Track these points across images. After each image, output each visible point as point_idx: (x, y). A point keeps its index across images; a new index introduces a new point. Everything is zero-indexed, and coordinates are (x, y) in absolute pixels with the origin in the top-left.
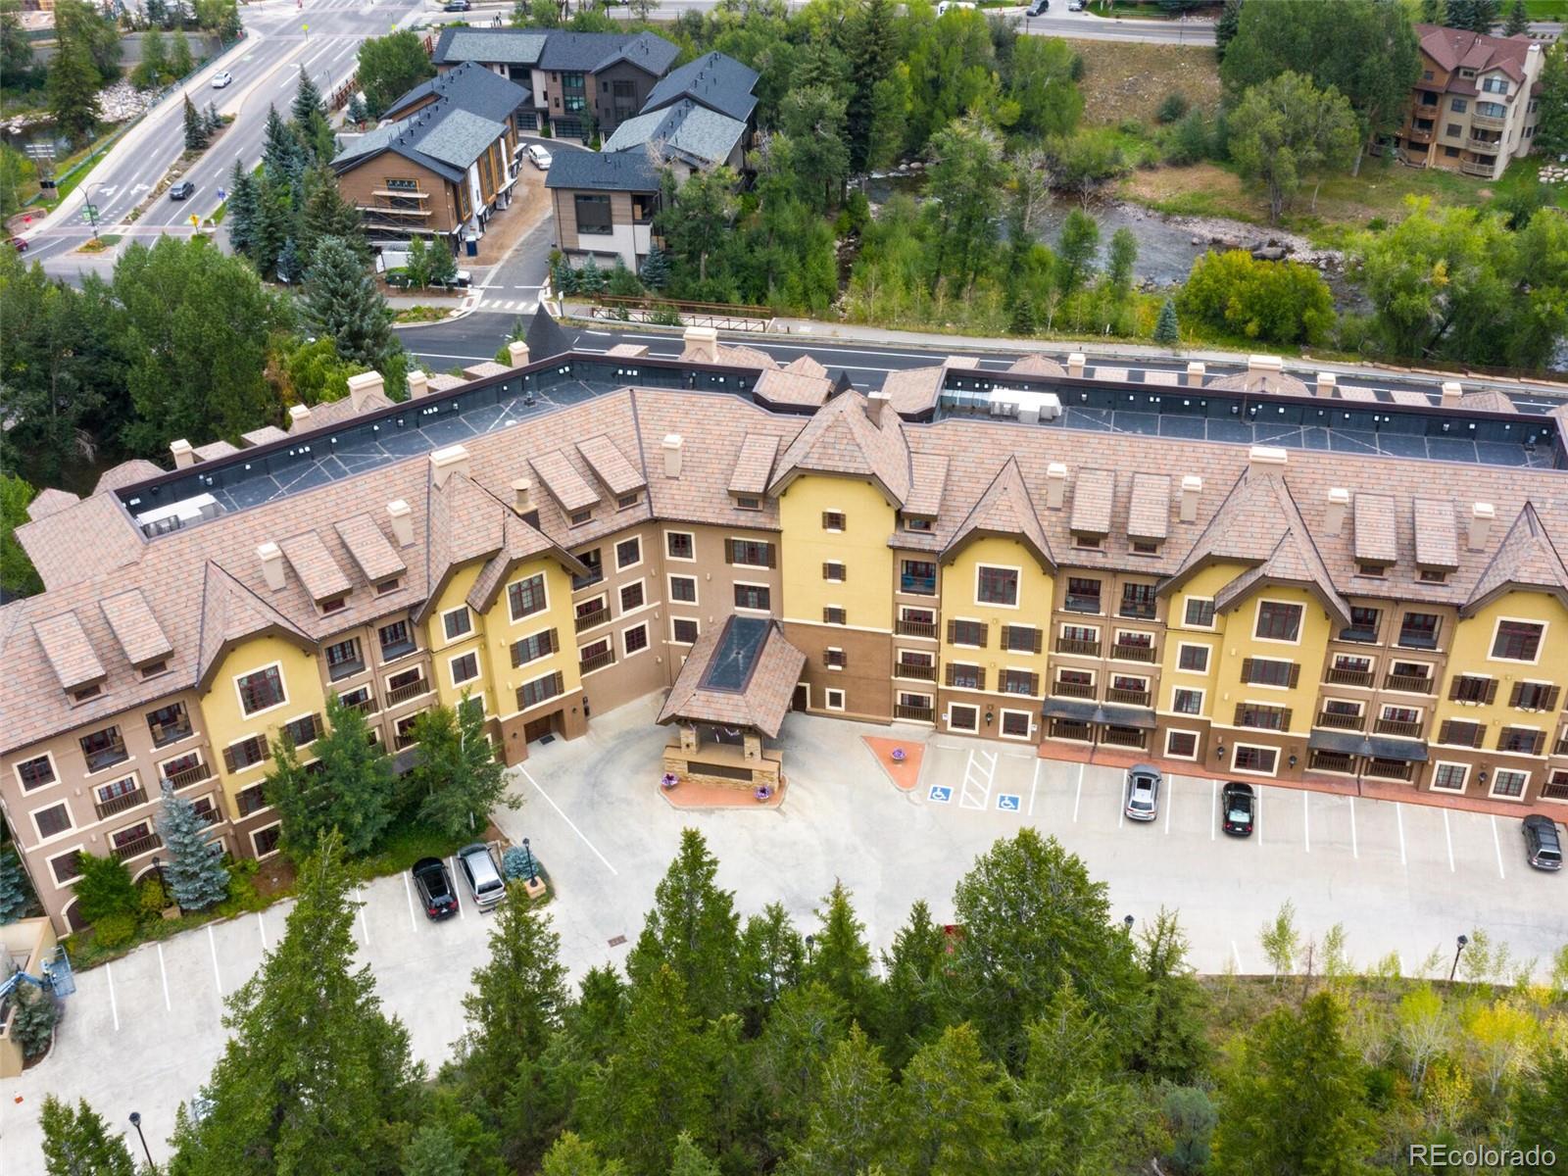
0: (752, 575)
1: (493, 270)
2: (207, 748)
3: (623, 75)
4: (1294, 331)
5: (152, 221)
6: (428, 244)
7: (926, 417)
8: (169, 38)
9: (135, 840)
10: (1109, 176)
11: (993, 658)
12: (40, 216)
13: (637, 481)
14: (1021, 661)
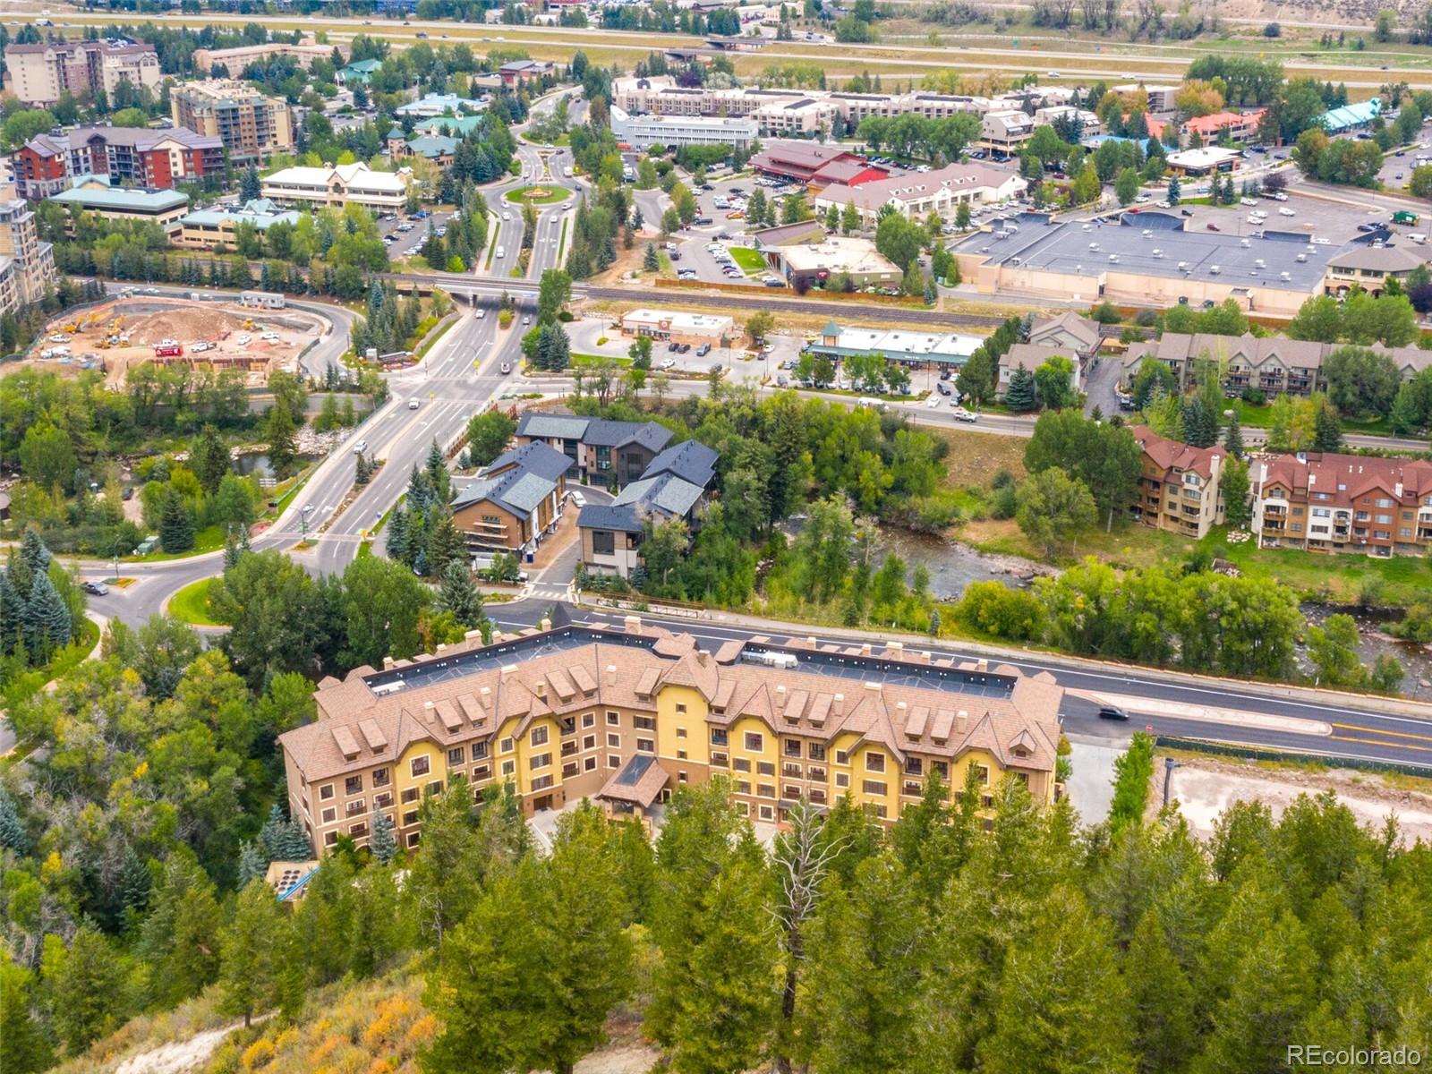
0: (644, 733)
1: (542, 572)
2: (394, 791)
3: (635, 451)
4: (1021, 632)
5: (335, 532)
6: (504, 555)
7: (731, 663)
8: (341, 398)
9: (359, 830)
10: (950, 524)
11: (754, 778)
12: (268, 525)
13: (594, 686)
14: (767, 780)
